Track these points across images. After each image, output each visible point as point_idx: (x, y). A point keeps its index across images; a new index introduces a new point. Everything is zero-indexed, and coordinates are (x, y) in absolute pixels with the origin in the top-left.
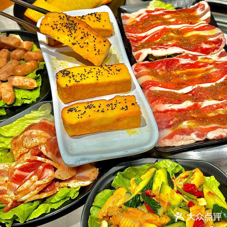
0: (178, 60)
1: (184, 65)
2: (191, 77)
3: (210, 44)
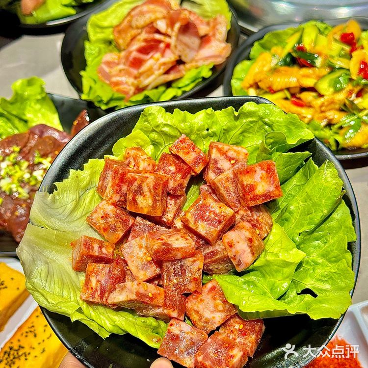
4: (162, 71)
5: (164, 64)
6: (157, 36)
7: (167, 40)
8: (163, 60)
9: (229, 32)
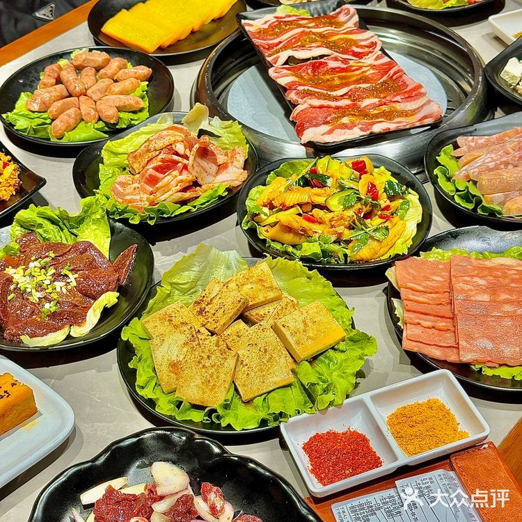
0: (326, 63)
1: (333, 69)
2: (344, 81)
3: (362, 48)
4: (179, 188)
5: (182, 181)
6: (175, 157)
7: (185, 161)
8: (180, 178)
9: (246, 161)
